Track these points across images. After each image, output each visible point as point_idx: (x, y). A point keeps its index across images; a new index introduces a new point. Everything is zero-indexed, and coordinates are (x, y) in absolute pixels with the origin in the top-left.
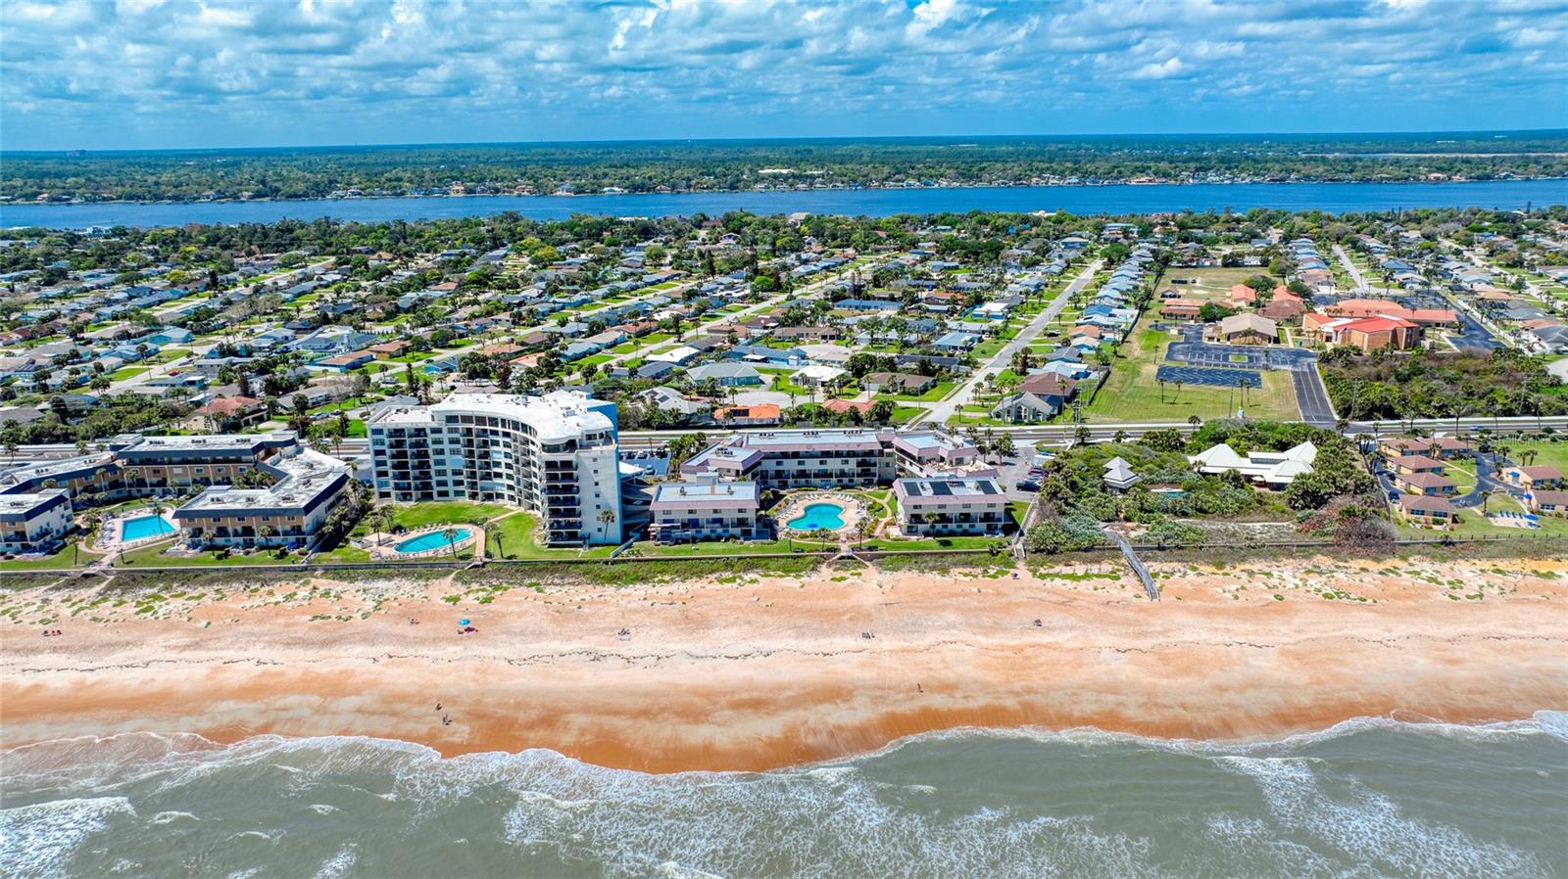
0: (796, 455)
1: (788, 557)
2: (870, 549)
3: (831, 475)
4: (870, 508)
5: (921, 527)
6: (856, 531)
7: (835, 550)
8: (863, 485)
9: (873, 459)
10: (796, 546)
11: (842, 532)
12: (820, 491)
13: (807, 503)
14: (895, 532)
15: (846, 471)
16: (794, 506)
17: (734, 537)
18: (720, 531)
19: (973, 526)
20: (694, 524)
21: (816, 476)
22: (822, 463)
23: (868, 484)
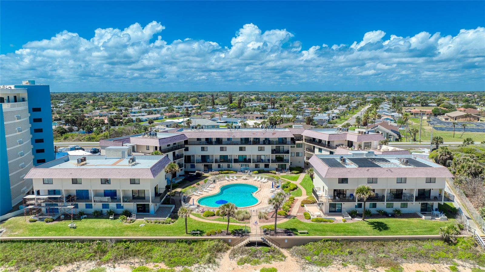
0: (219, 141)
1: (181, 241)
2: (288, 232)
3: (249, 161)
4: (284, 187)
5: (347, 206)
6: (270, 208)
7: (241, 233)
8: (277, 170)
9: (286, 147)
10: (196, 227)
11: (253, 210)
12: (239, 174)
13: (225, 183)
14: (315, 211)
15: (263, 158)
16: (212, 186)
17: (128, 214)
18: (113, 205)
19: (405, 206)
20: (83, 196)
21: (236, 161)
22: (241, 149)
23: (282, 169)
